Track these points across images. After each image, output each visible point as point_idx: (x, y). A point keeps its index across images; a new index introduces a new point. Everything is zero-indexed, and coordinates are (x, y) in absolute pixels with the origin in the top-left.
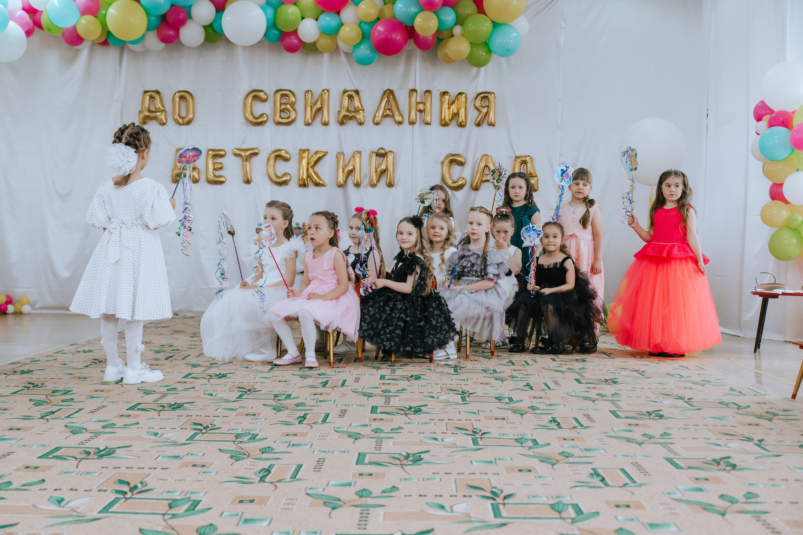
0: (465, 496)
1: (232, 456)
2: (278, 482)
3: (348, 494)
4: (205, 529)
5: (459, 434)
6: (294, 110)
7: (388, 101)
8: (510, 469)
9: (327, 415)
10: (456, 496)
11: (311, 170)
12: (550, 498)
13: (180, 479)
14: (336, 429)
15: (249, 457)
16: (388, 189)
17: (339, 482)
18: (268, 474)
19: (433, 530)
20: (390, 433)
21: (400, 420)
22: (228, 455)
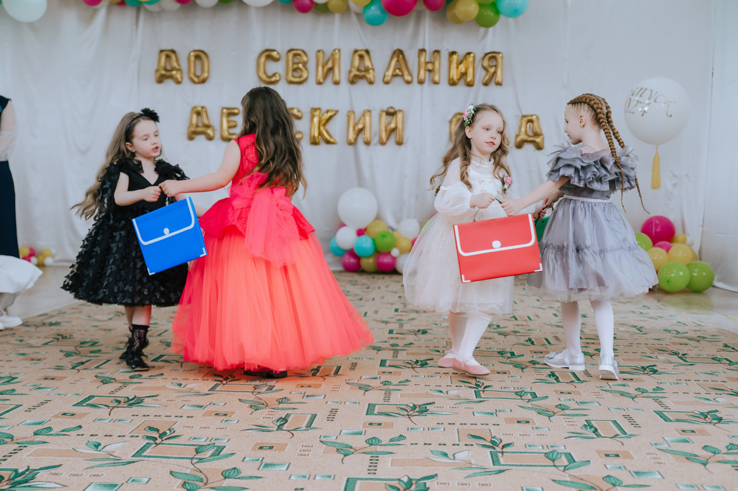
0: (466, 445)
1: (251, 406)
2: (294, 430)
3: (359, 442)
4: (230, 472)
5: (463, 387)
6: (306, 69)
7: (398, 61)
8: (509, 421)
9: (339, 368)
10: (458, 445)
11: (322, 128)
12: (545, 447)
13: (204, 426)
14: (347, 381)
15: (267, 407)
16: (397, 147)
17: (350, 431)
18: (285, 423)
19: (437, 475)
20: (398, 385)
21: (407, 373)
22: (248, 405)
